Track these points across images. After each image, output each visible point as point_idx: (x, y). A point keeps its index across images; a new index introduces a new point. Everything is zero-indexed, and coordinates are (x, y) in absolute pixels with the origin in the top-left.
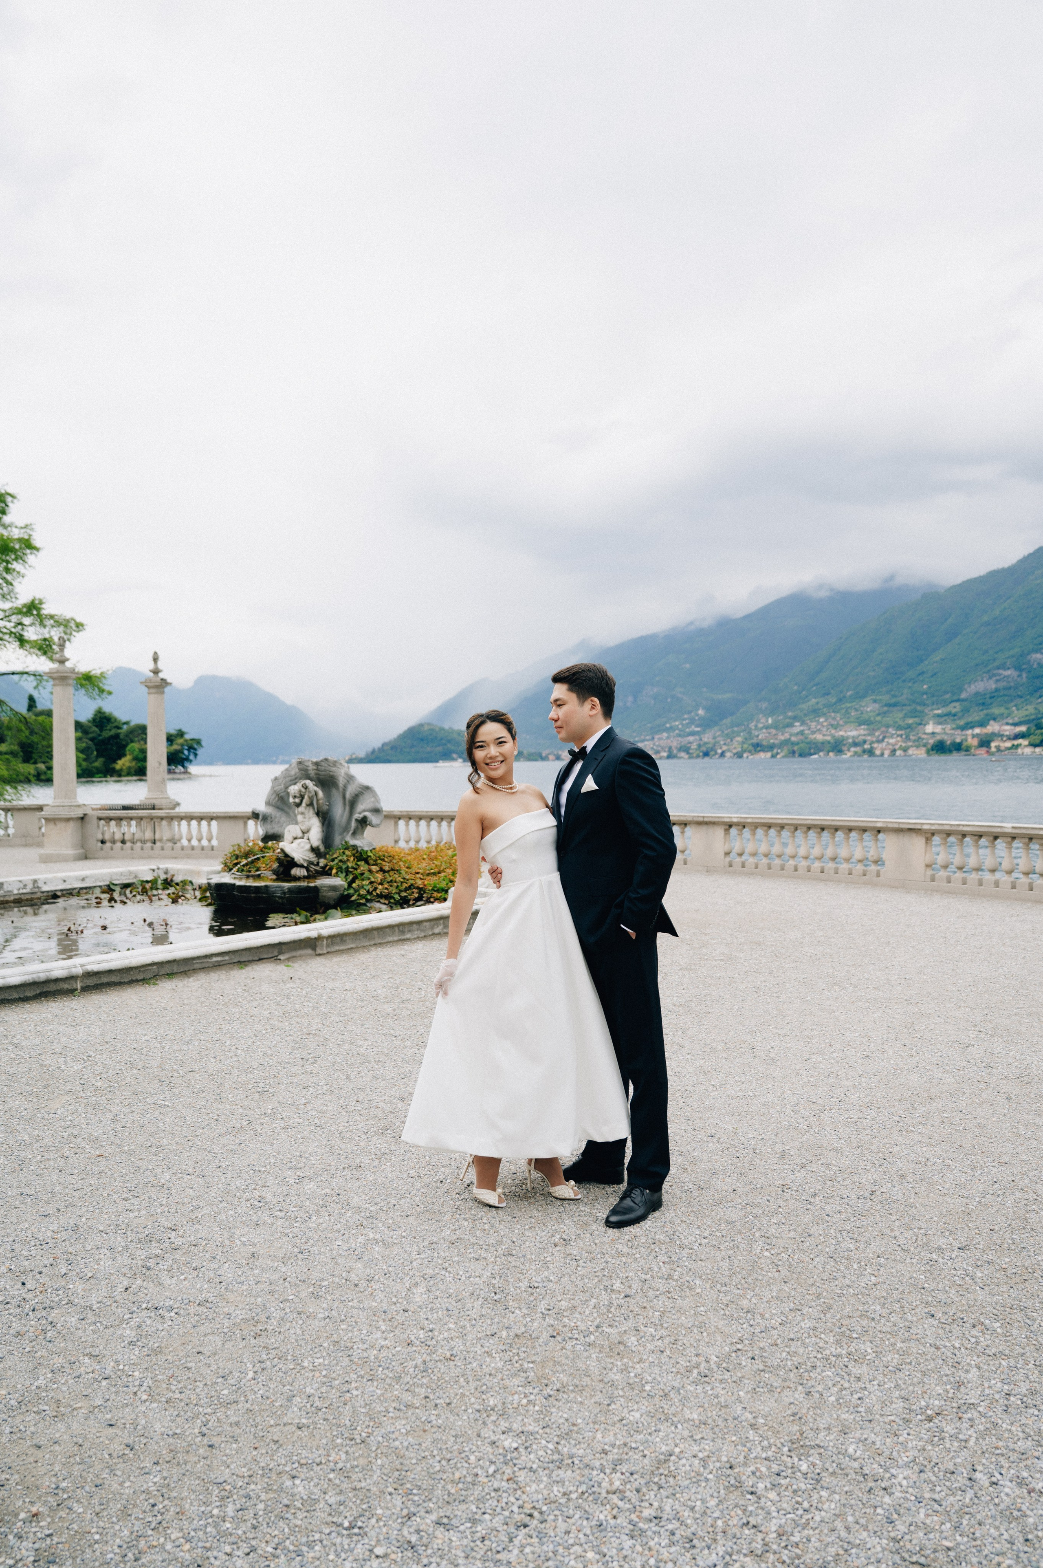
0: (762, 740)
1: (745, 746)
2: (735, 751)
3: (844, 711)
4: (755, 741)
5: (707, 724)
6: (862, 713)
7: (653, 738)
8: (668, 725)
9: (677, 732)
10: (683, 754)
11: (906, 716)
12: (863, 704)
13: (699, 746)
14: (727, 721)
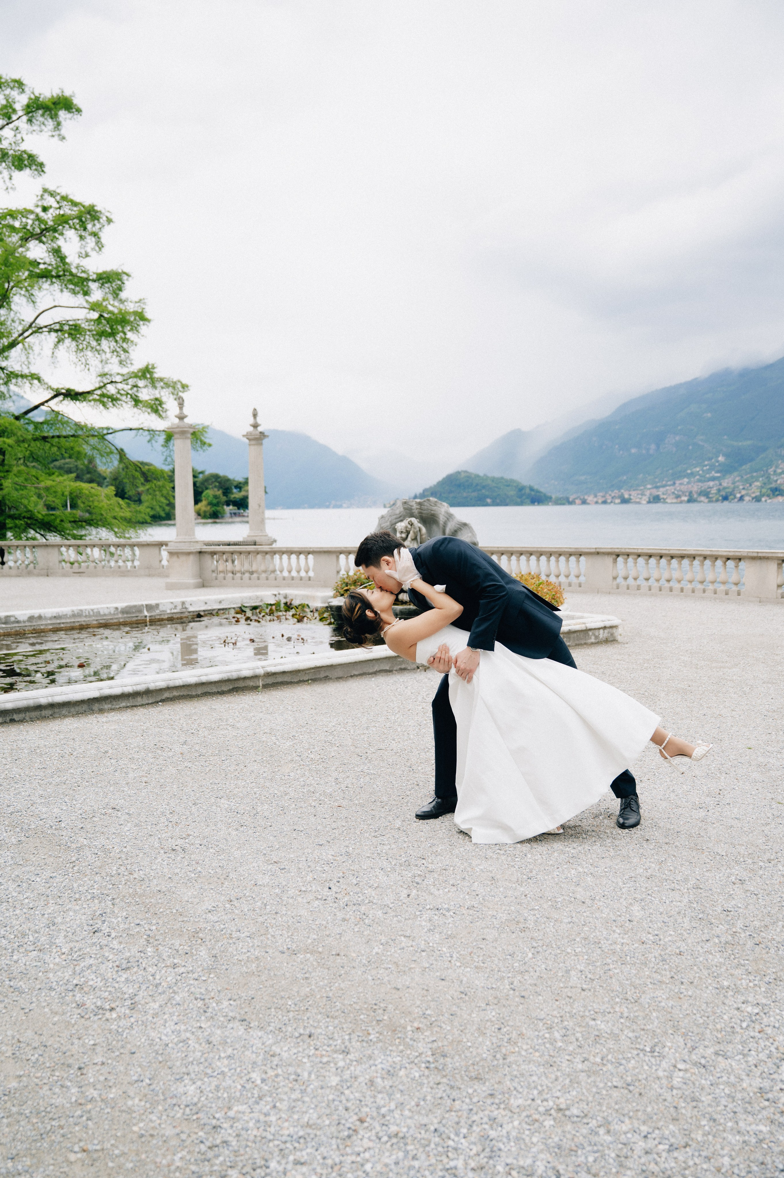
0: (781, 484)
1: (764, 490)
2: (753, 495)
4: (773, 485)
5: (726, 470)
7: (674, 483)
8: (689, 471)
9: (698, 477)
10: (702, 498)
13: (719, 490)
14: (747, 467)
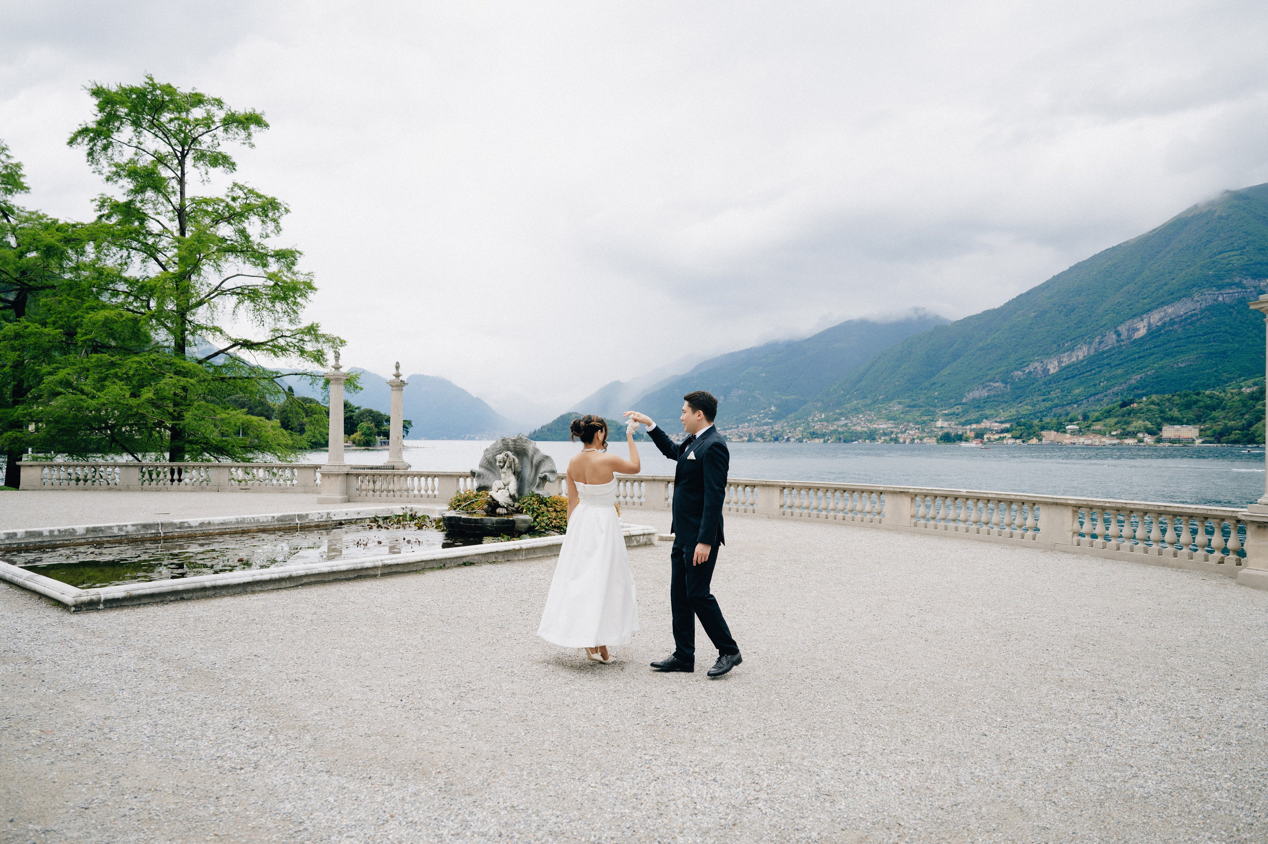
0: (817, 429)
1: (805, 434)
2: (797, 437)
3: (877, 410)
4: (811, 430)
5: (777, 417)
6: (890, 412)
7: (738, 427)
8: (749, 418)
9: (755, 422)
10: (759, 439)
11: (922, 414)
12: (891, 405)
13: (771, 433)
14: (792, 416)
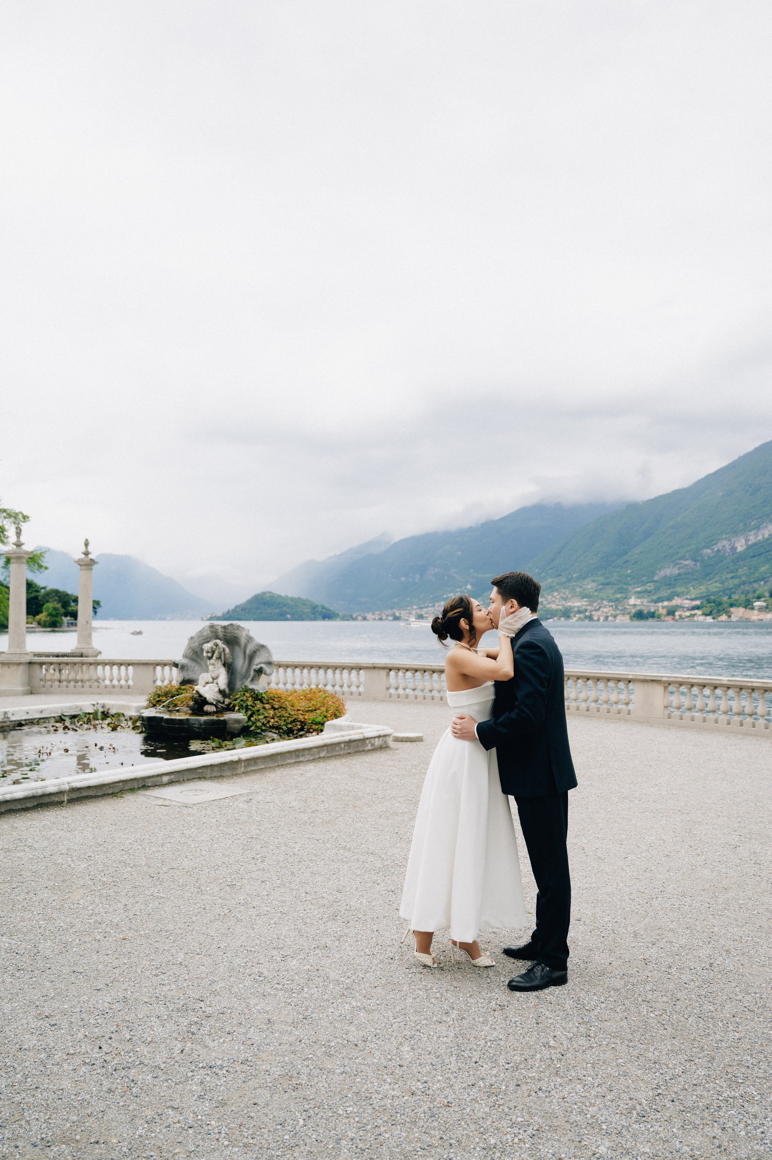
3: (571, 588)
6: (584, 590)
11: (615, 592)
12: (585, 583)
